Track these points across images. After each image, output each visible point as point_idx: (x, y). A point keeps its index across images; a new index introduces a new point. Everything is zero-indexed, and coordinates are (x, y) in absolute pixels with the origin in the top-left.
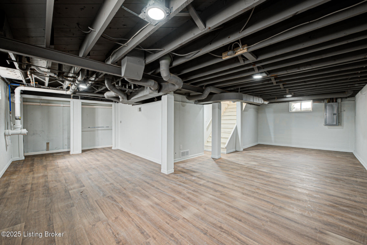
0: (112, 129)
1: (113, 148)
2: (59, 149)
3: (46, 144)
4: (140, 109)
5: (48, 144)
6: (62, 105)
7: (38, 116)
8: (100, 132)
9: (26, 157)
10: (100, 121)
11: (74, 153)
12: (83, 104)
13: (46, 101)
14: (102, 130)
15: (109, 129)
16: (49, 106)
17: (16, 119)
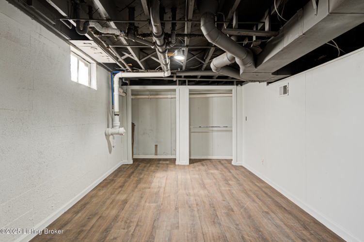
0: (231, 131)
1: (233, 163)
2: (167, 154)
3: (154, 146)
4: (285, 90)
5: (156, 146)
6: (169, 96)
7: (147, 111)
8: (215, 134)
9: (135, 160)
10: (216, 119)
11: (180, 164)
12: (191, 93)
13: (154, 93)
14: (218, 131)
15: (228, 129)
16: (157, 98)
17: (115, 115)
